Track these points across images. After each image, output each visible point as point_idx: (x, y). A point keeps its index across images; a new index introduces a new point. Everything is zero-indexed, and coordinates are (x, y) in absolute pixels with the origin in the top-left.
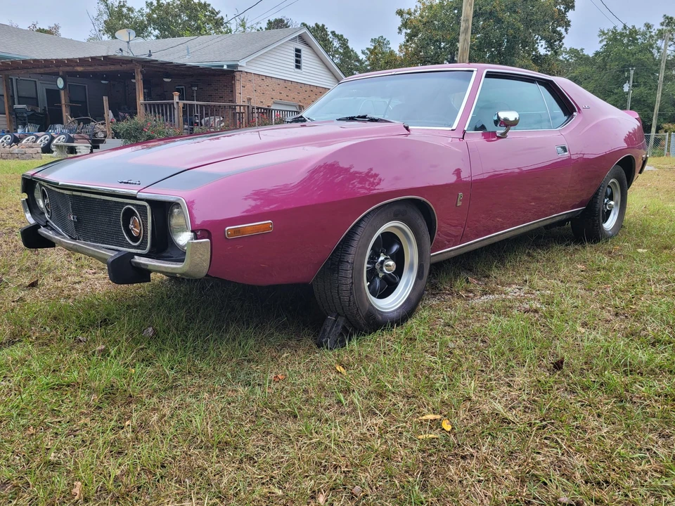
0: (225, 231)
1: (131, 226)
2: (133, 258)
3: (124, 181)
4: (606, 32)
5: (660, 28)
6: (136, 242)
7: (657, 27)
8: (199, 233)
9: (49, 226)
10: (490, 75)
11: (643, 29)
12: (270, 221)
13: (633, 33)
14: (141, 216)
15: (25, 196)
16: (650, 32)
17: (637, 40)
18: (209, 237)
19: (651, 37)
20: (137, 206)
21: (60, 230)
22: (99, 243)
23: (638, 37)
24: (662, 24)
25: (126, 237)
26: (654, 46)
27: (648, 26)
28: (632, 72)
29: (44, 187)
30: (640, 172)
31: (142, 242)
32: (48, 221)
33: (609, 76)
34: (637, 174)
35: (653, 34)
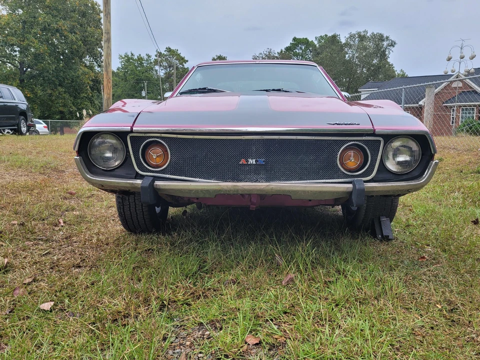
4: (123, 56)
5: (156, 58)
7: (153, 58)
11: (146, 57)
13: (140, 59)
16: (151, 60)
17: (143, 63)
19: (151, 63)
23: (143, 62)
24: (156, 56)
26: (154, 69)
27: (149, 56)
28: (146, 84)
33: (129, 85)
35: (152, 61)
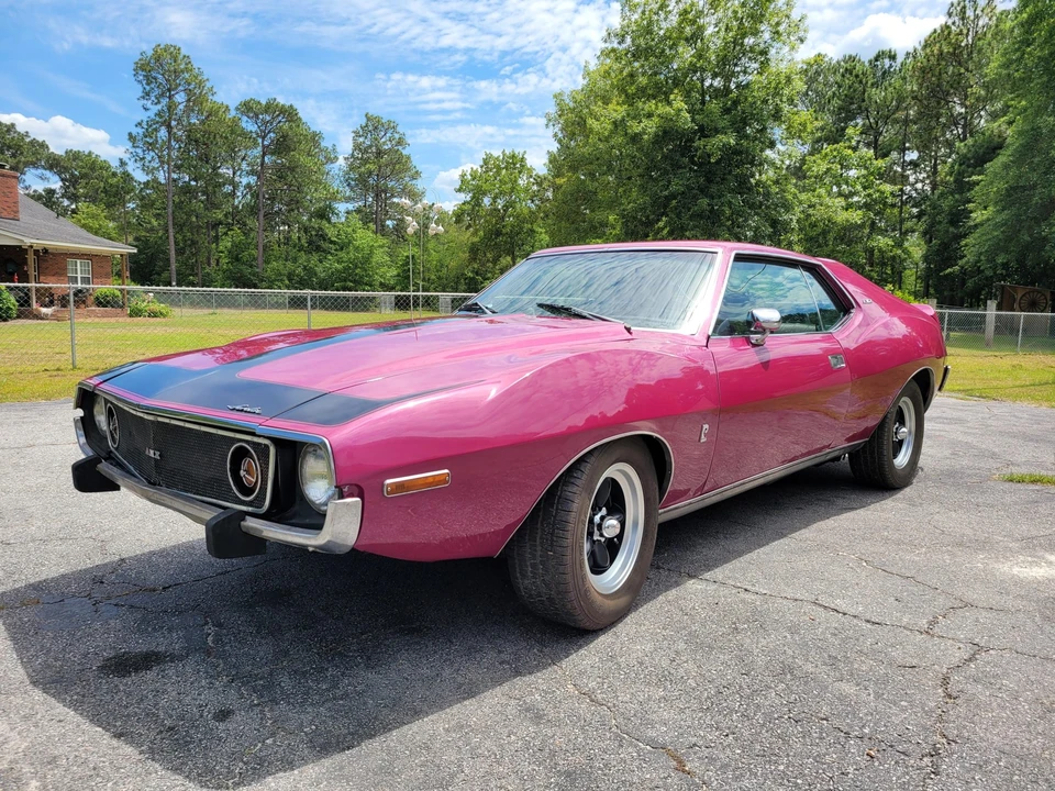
0: (383, 485)
1: (242, 473)
2: (244, 519)
3: (237, 408)
6: (248, 495)
8: (346, 489)
9: (113, 459)
10: (739, 258)
12: (446, 471)
14: (259, 459)
15: (80, 413)
18: (361, 496)
20: (256, 445)
21: (132, 468)
22: (191, 492)
25: (234, 488)
29: (112, 403)
30: (940, 389)
31: (257, 496)
32: (111, 452)
34: (936, 391)
